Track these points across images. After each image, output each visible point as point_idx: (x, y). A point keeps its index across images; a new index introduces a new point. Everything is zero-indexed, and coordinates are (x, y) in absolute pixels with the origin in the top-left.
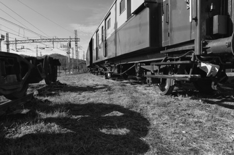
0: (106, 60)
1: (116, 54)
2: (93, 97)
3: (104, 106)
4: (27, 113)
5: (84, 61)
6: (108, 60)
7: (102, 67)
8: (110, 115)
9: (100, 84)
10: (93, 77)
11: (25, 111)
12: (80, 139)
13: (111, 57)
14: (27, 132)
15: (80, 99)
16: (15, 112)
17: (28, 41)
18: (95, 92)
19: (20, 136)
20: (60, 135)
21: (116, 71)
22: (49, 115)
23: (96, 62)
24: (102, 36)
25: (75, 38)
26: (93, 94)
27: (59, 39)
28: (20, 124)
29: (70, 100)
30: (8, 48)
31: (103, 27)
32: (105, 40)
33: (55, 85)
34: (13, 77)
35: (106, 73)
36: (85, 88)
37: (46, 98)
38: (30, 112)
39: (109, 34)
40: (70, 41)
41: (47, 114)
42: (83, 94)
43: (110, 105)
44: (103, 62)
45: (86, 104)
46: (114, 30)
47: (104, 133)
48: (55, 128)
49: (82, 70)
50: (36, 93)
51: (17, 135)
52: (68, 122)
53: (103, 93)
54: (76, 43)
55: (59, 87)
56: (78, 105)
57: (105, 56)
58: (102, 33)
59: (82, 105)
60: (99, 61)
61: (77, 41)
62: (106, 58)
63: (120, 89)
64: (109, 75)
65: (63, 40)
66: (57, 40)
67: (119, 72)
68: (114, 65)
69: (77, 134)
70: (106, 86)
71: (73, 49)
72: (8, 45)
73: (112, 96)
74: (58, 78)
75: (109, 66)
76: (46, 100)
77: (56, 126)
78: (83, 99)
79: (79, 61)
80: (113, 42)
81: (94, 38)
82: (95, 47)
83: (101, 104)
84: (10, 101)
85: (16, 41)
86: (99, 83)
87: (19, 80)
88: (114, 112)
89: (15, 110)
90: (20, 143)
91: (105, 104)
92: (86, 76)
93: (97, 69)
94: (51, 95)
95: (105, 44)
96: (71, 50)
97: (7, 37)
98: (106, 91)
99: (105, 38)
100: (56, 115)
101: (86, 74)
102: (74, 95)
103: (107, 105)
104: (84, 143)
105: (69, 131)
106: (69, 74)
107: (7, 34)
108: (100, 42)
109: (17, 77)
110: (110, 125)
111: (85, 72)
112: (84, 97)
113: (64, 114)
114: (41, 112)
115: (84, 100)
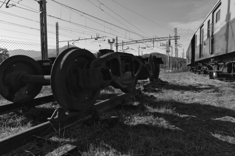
0: (212, 58)
1: (227, 50)
2: (198, 97)
3: (213, 108)
4: (138, 105)
5: (184, 59)
6: (215, 58)
7: (206, 66)
8: (222, 119)
9: (205, 84)
10: (194, 76)
11: (136, 104)
12: (190, 139)
13: (220, 54)
14: (140, 122)
15: (184, 98)
16: (128, 103)
17: (132, 42)
18: (200, 92)
19: (135, 124)
20: (168, 130)
21: (225, 71)
22: (156, 110)
23: (199, 60)
24: (208, 31)
25: (175, 36)
26: (198, 94)
27: (159, 38)
28: (133, 114)
29: (174, 98)
30: (117, 49)
31: (209, 21)
32: (212, 35)
33: (157, 83)
34: (129, 73)
35: (210, 72)
36: (187, 87)
37: (151, 94)
38: (140, 104)
39: (218, 28)
40: (170, 40)
41: (154, 108)
42: (186, 93)
43: (220, 108)
44: (208, 60)
45: (191, 104)
46: (225, 23)
47: (218, 139)
48: (164, 123)
49: (182, 68)
50: (142, 88)
51: (132, 123)
52: (175, 120)
53: (209, 93)
54: (175, 41)
55: (161, 84)
56: (183, 104)
57: (212, 54)
58: (208, 28)
59: (187, 104)
60: (202, 58)
61: (177, 39)
62: (213, 56)
63: (232, 91)
64: (214, 74)
65: (163, 39)
66: (157, 39)
67: (229, 71)
68: (222, 63)
69: (186, 133)
70: (211, 87)
71: (172, 47)
72: (117, 46)
73: (221, 98)
74: (160, 75)
75: (216, 64)
76: (152, 96)
77: (164, 121)
78: (187, 98)
79: (178, 59)
80: (224, 37)
81: (198, 34)
82: (198, 43)
83: (209, 106)
84: (124, 93)
85: (123, 43)
86: (202, 83)
87: (133, 76)
88: (227, 117)
89: (128, 101)
90: (136, 130)
91: (214, 107)
92: (186, 74)
93: (200, 68)
94: (155, 91)
95: (212, 40)
96: (170, 48)
97: (117, 40)
98: (214, 92)
99: (212, 33)
100: (162, 111)
101: (186, 73)
102: (177, 94)
103: (217, 108)
104: (196, 144)
105: (177, 128)
106: (169, 73)
107: (117, 38)
108: (205, 38)
109: (132, 73)
110: (223, 131)
111: (184, 71)
112: (188, 96)
113: (170, 111)
114: (149, 106)
115: (188, 100)
